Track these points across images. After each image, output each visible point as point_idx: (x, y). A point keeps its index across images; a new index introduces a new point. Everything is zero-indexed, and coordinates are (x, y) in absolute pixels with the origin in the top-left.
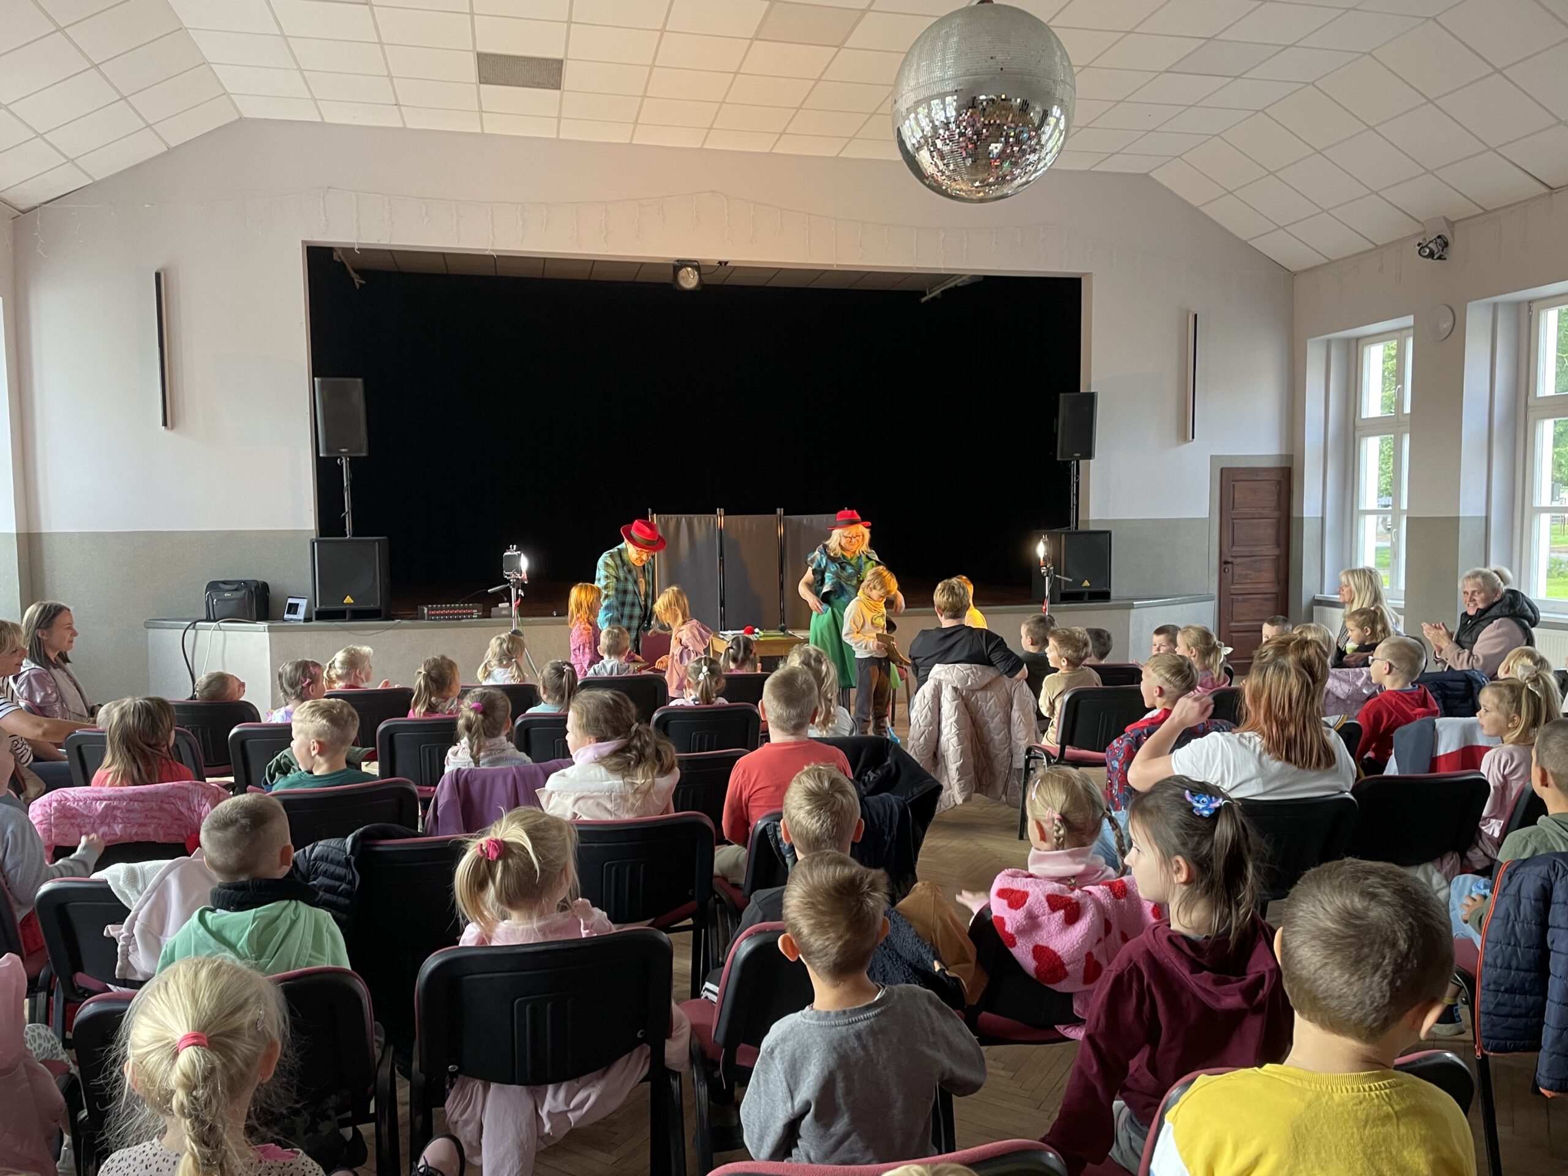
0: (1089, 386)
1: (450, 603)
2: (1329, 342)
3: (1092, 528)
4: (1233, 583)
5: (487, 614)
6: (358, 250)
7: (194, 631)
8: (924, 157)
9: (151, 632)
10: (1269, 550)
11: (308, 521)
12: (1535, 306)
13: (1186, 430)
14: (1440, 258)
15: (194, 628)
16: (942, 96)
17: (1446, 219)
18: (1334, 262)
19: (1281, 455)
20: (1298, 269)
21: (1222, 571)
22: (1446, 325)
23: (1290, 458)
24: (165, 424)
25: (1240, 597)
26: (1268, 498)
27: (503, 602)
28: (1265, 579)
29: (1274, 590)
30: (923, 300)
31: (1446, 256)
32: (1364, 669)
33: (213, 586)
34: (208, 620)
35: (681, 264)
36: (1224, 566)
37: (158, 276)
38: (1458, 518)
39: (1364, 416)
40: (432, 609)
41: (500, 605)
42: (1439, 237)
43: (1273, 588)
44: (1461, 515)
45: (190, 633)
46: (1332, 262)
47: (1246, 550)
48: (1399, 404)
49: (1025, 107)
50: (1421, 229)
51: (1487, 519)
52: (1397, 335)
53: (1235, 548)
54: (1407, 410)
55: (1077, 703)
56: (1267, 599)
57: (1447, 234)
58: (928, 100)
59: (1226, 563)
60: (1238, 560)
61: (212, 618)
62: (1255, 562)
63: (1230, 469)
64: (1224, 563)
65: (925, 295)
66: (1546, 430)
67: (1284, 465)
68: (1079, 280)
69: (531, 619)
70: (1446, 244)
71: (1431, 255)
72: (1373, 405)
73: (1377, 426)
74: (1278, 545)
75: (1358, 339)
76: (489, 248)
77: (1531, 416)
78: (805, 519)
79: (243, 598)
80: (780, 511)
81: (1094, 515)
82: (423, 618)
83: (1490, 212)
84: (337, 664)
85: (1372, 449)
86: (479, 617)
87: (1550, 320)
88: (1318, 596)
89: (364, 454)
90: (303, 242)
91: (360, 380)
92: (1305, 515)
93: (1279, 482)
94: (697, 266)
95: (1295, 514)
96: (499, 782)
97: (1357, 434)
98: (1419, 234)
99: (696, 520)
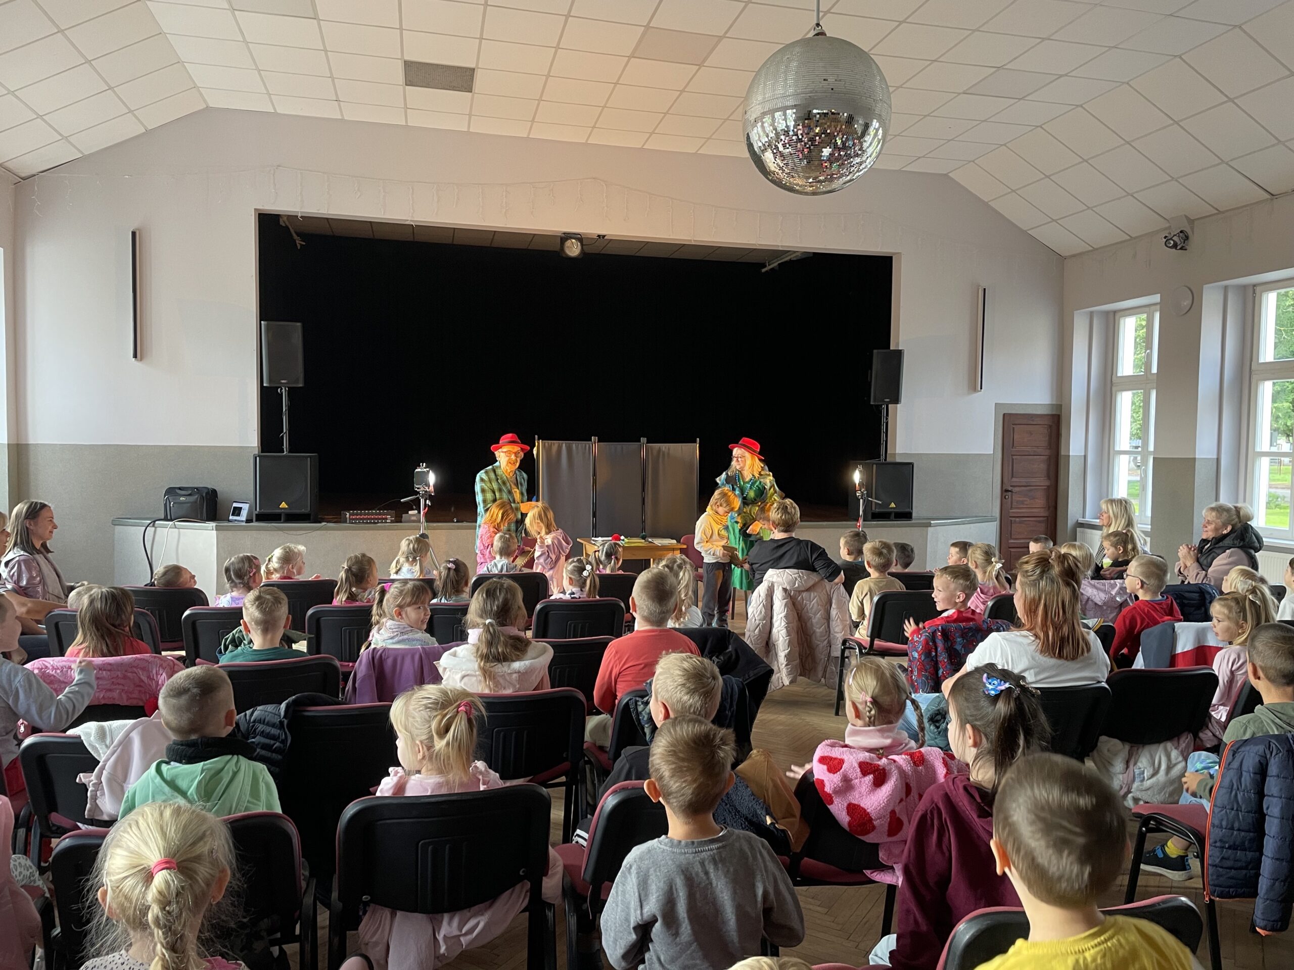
0: (898, 344)
1: (369, 510)
2: (1091, 314)
3: (898, 460)
4: (1012, 508)
5: (398, 519)
6: (302, 217)
7: (153, 528)
8: (768, 157)
9: (118, 528)
10: (1041, 481)
11: (252, 440)
12: (1258, 289)
13: (975, 382)
14: (1181, 249)
15: (153, 526)
16: (784, 109)
17: (1186, 217)
18: (1097, 249)
19: (1051, 405)
20: (1067, 254)
21: (1003, 498)
22: (1186, 303)
23: (1059, 407)
24: (135, 356)
25: (1017, 519)
26: (1041, 438)
27: (413, 509)
28: (1038, 505)
29: (1046, 514)
30: (764, 270)
31: (1187, 247)
32: (1118, 581)
33: (171, 491)
34: (166, 519)
35: (566, 237)
36: (1005, 494)
37: (134, 234)
38: (1195, 458)
39: (1119, 374)
40: (353, 514)
41: (410, 512)
42: (1181, 232)
43: (1043, 513)
44: (1197, 457)
45: (150, 530)
46: (1095, 249)
47: (1023, 481)
48: (1148, 364)
49: (850, 120)
50: (1167, 225)
51: (1218, 460)
52: (1147, 309)
53: (1014, 479)
54: (1154, 370)
55: (884, 604)
56: (1039, 522)
57: (1188, 230)
58: (772, 112)
59: (1007, 491)
60: (1016, 489)
61: (169, 517)
62: (1031, 490)
63: (1010, 415)
64: (1005, 491)
65: (765, 266)
66: (1266, 389)
67: (1054, 413)
68: (891, 258)
69: (435, 524)
70: (1187, 238)
71: (1175, 246)
72: (1127, 365)
73: (1130, 383)
74: (1049, 477)
75: (1115, 312)
76: (409, 219)
77: (1254, 378)
78: (664, 447)
79: (196, 502)
80: (643, 440)
81: (900, 449)
82: (345, 522)
83: (1223, 212)
84: (275, 559)
85: (1125, 401)
86: (392, 522)
87: (1270, 302)
88: (1081, 520)
89: (301, 385)
90: (255, 210)
91: (299, 324)
92: (1071, 454)
93: (1050, 426)
94: (580, 238)
95: (1063, 452)
96: (408, 661)
97: (1114, 389)
98: (1165, 229)
99: (574, 445)
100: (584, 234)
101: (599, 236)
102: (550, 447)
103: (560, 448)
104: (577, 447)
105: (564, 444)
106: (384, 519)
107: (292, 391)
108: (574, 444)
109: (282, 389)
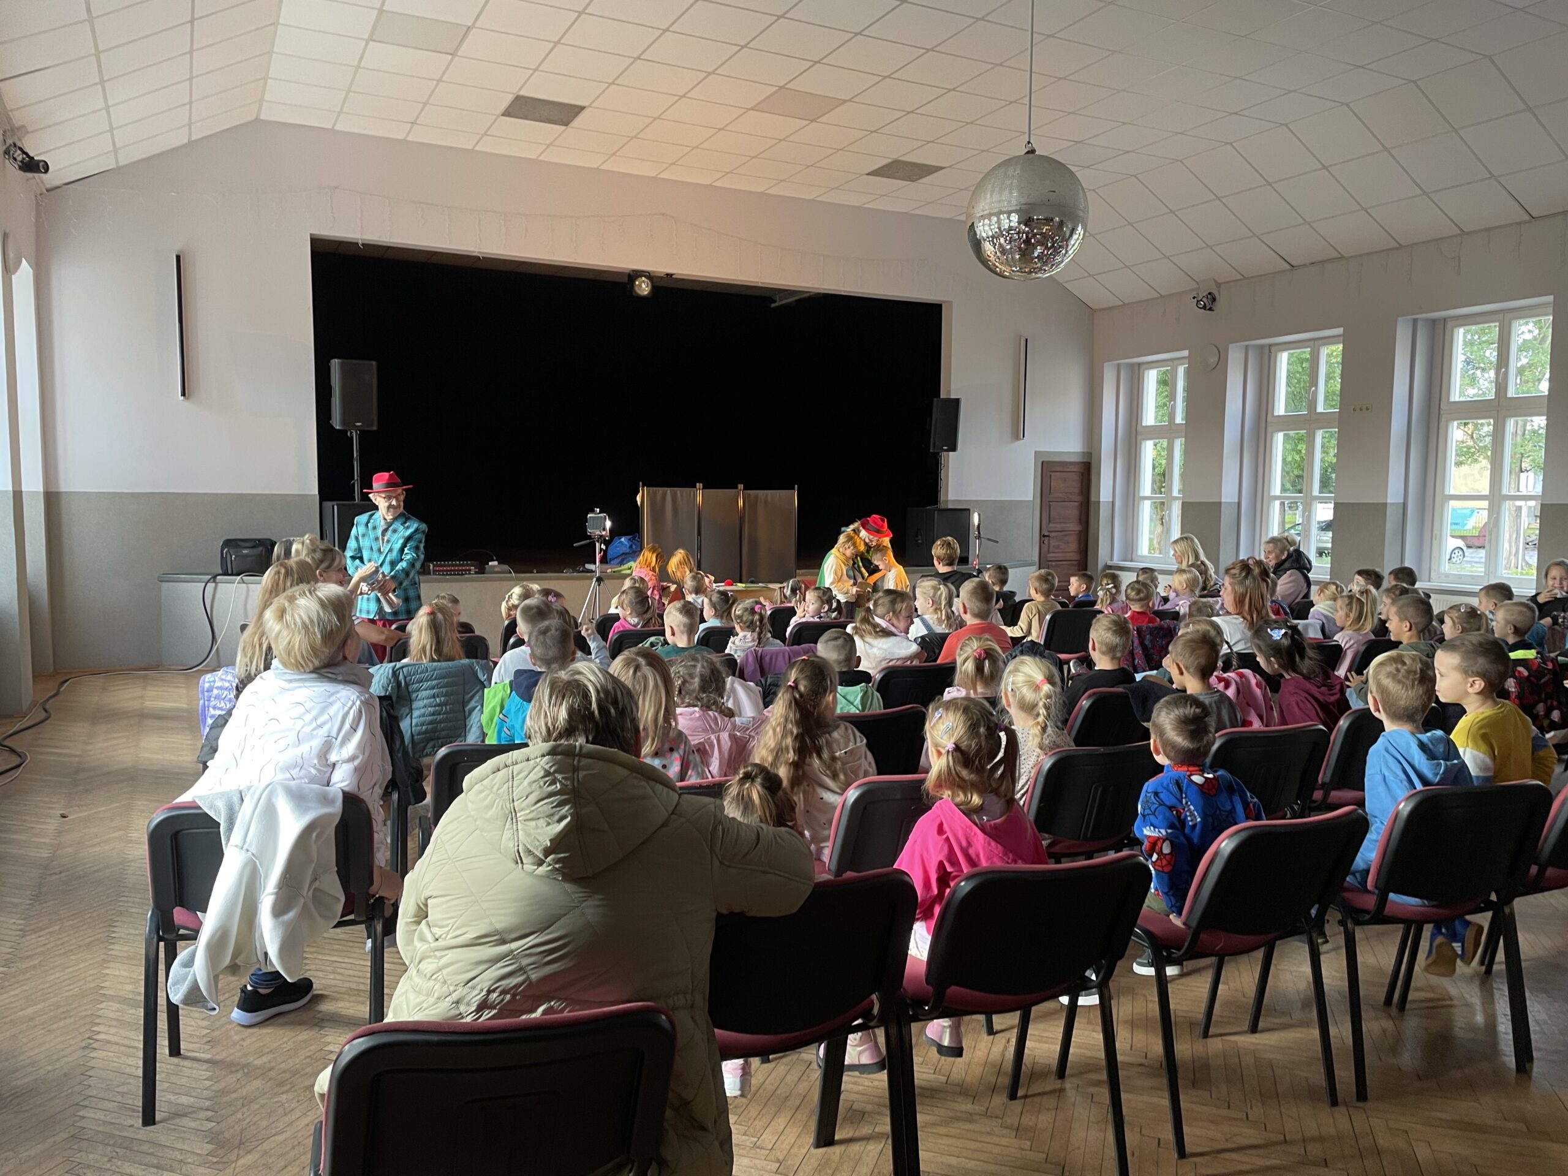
0: (949, 392)
2: (1119, 366)
3: (950, 506)
4: (1049, 552)
5: (482, 571)
6: (363, 245)
7: (214, 584)
9: (165, 585)
10: (1074, 527)
11: (312, 487)
12: (1273, 349)
13: (1018, 431)
14: (1210, 309)
15: (214, 582)
16: (1009, 213)
17: (1215, 281)
18: (1128, 304)
19: (1083, 453)
20: (1097, 307)
21: (1041, 543)
22: (1213, 360)
23: (1089, 454)
24: (183, 394)
25: (1054, 563)
26: (1073, 485)
27: (492, 560)
28: (1069, 549)
29: (1079, 558)
30: (773, 305)
31: (1214, 308)
33: (228, 543)
34: (226, 574)
35: (637, 274)
36: (1043, 539)
37: (178, 258)
38: (1221, 503)
39: (1144, 424)
40: (437, 566)
41: (490, 563)
42: (1210, 294)
43: (1074, 556)
44: (1223, 500)
45: (211, 585)
46: (1125, 305)
47: (1058, 527)
48: (1172, 416)
49: (1061, 223)
50: (1196, 286)
51: (1239, 504)
52: (1170, 363)
53: (1051, 525)
54: (1179, 419)
56: (1073, 565)
57: (1215, 292)
58: (1001, 212)
59: (1044, 536)
60: (1052, 535)
61: (230, 572)
62: (1065, 535)
63: (1048, 462)
64: (1043, 536)
65: (775, 302)
66: (1279, 438)
67: (1085, 460)
68: (940, 306)
70: (1214, 299)
71: (1204, 307)
72: (1150, 417)
73: (1154, 433)
74: (1080, 522)
75: (1139, 364)
76: (477, 250)
77: (1269, 429)
78: (761, 493)
79: (260, 555)
81: (951, 496)
82: (429, 573)
83: (1248, 278)
85: (1149, 451)
86: (476, 573)
87: (1283, 359)
88: (1110, 563)
89: (375, 428)
90: (311, 235)
91: (374, 363)
92: (1101, 500)
93: (1082, 474)
94: (650, 276)
95: (1093, 499)
97: (1139, 438)
98: (1193, 290)
99: (679, 493)
100: (654, 272)
101: (667, 275)
102: (655, 493)
103: (664, 495)
104: (682, 494)
105: (669, 490)
106: (466, 570)
107: (363, 435)
108: (678, 491)
109: (351, 433)
